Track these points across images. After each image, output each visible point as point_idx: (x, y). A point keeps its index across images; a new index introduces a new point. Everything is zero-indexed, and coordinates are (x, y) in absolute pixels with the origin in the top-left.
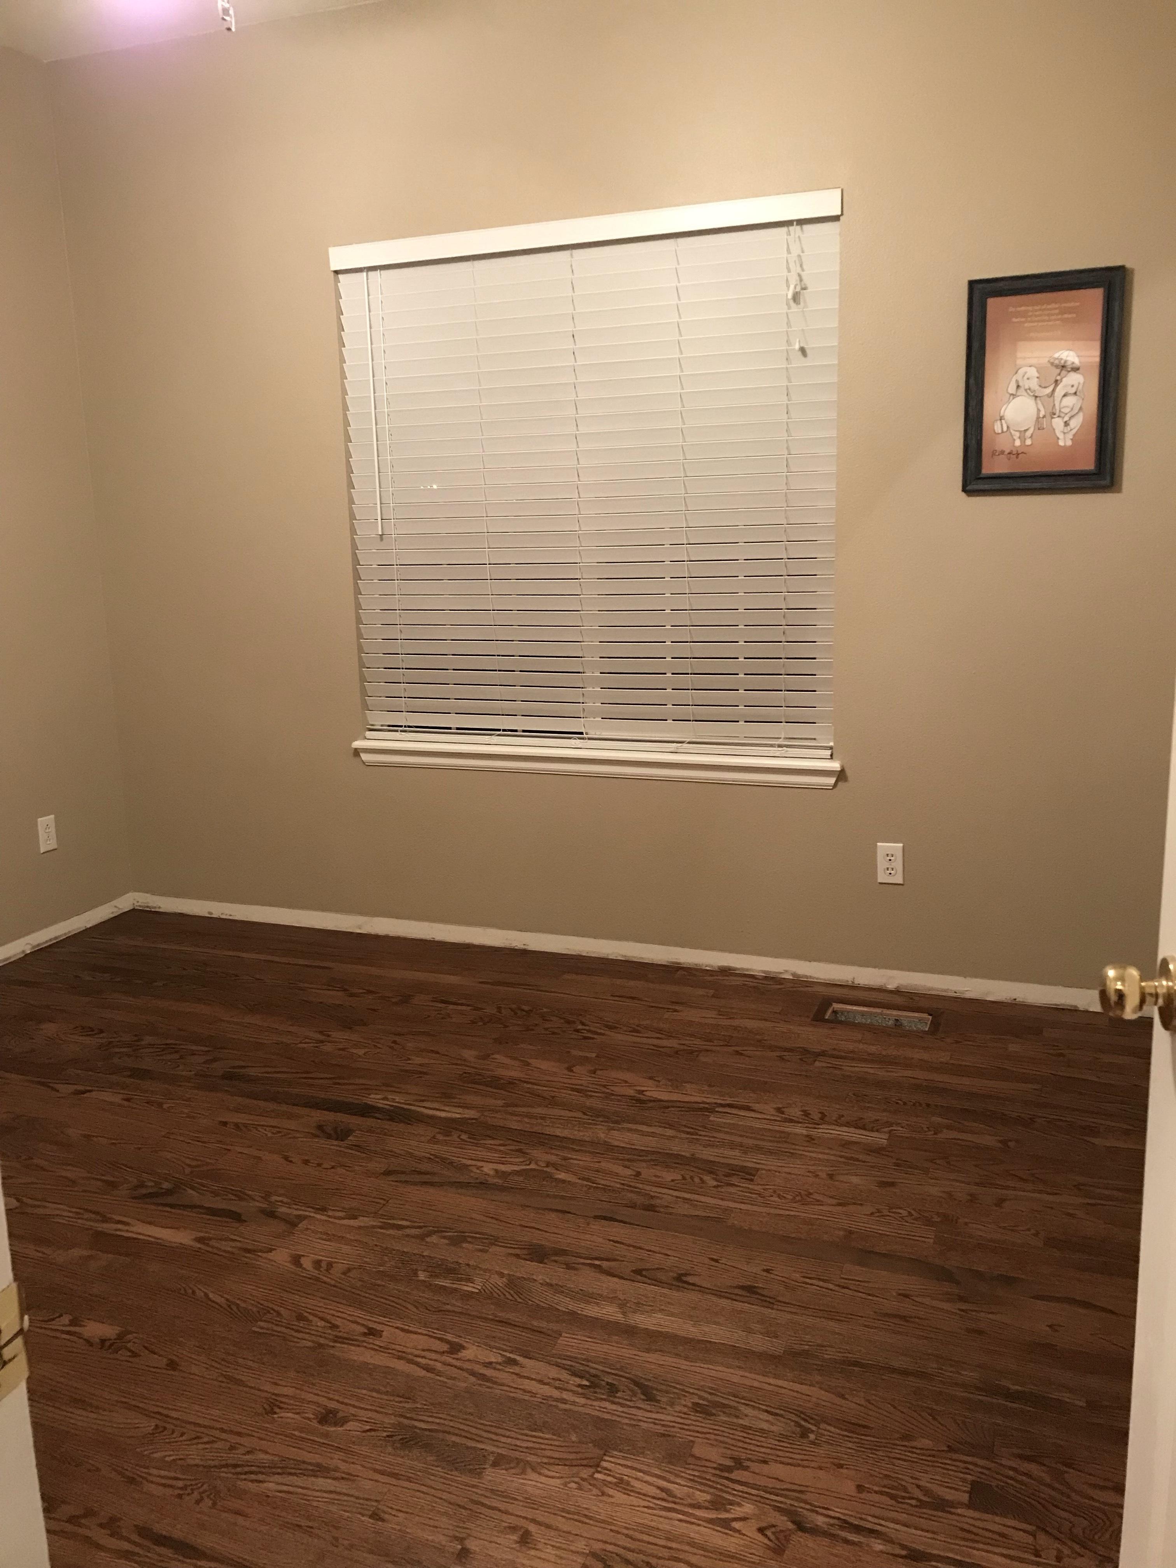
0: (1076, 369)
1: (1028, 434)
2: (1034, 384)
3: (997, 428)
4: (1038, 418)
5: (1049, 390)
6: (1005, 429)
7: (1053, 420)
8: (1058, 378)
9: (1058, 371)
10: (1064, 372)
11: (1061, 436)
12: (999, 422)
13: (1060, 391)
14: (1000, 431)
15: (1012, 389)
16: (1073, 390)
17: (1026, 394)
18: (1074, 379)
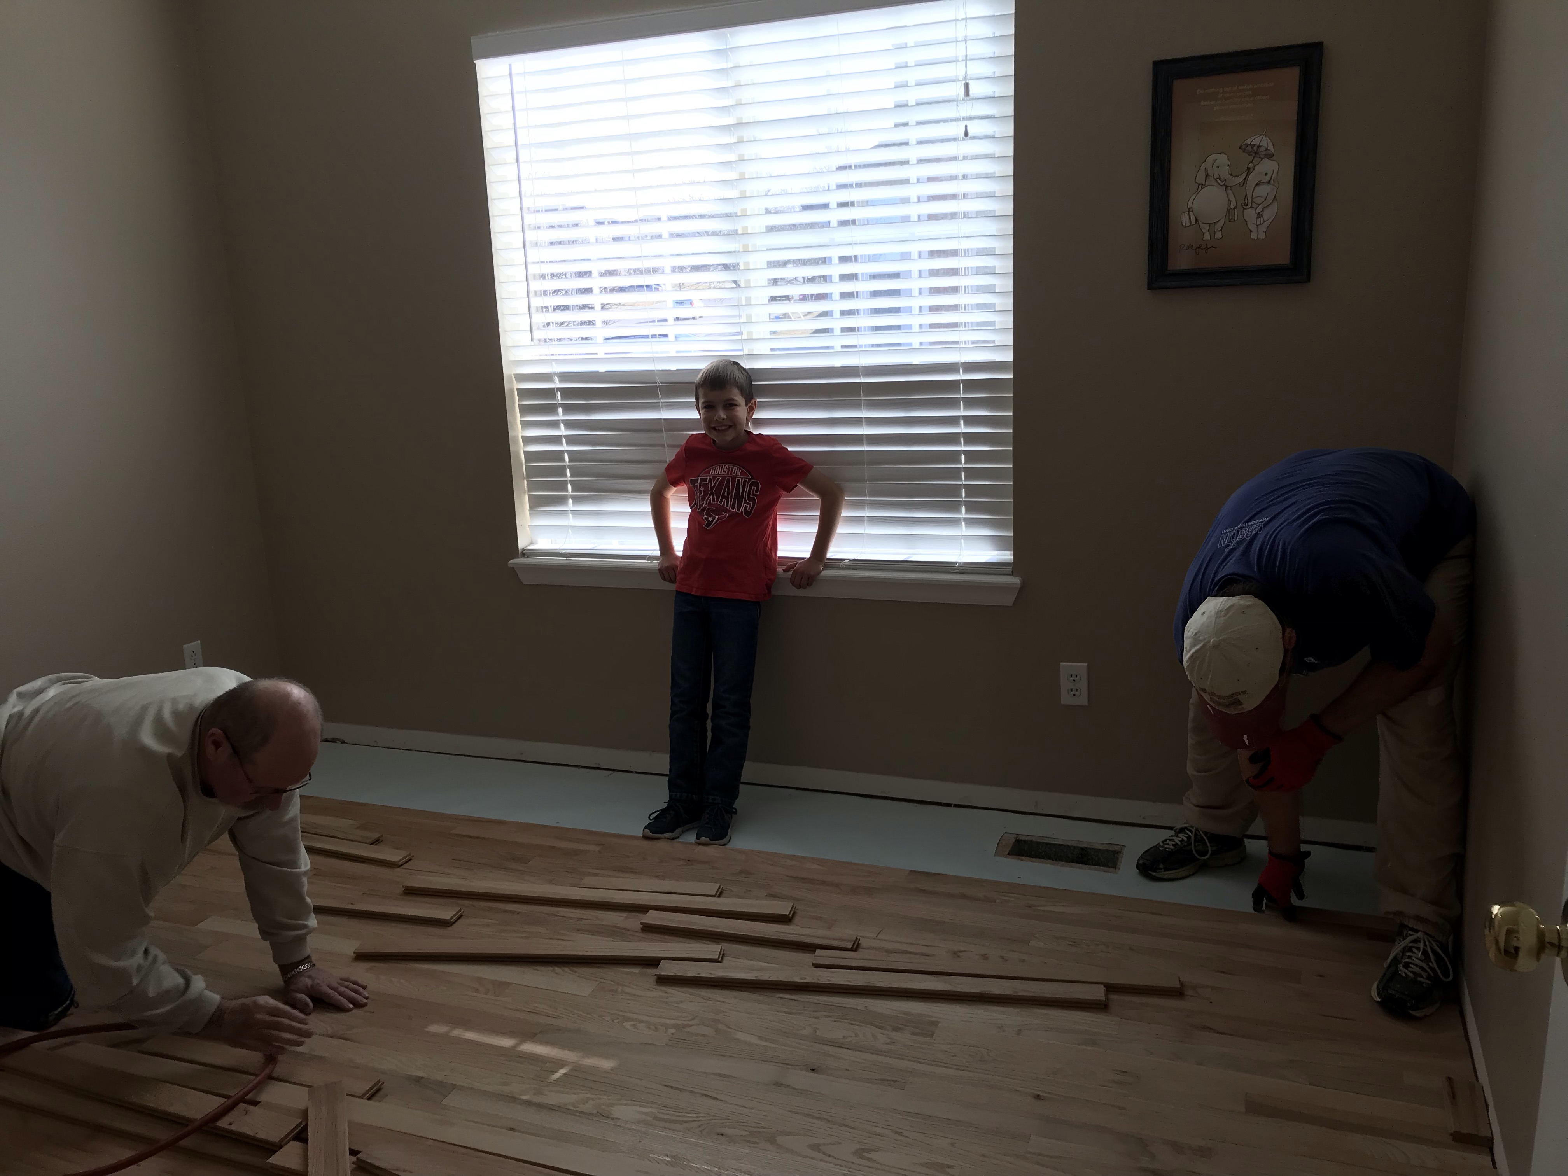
0: (1270, 156)
1: (1218, 226)
2: (1224, 172)
3: (1185, 220)
4: (1229, 209)
5: (1240, 179)
6: (1193, 222)
7: (1245, 211)
8: (1251, 165)
9: (1251, 158)
10: (1257, 160)
11: (1253, 227)
12: (1186, 214)
13: (1252, 180)
14: (1188, 224)
15: (1201, 178)
16: (1267, 178)
17: (1216, 184)
18: (1268, 167)
